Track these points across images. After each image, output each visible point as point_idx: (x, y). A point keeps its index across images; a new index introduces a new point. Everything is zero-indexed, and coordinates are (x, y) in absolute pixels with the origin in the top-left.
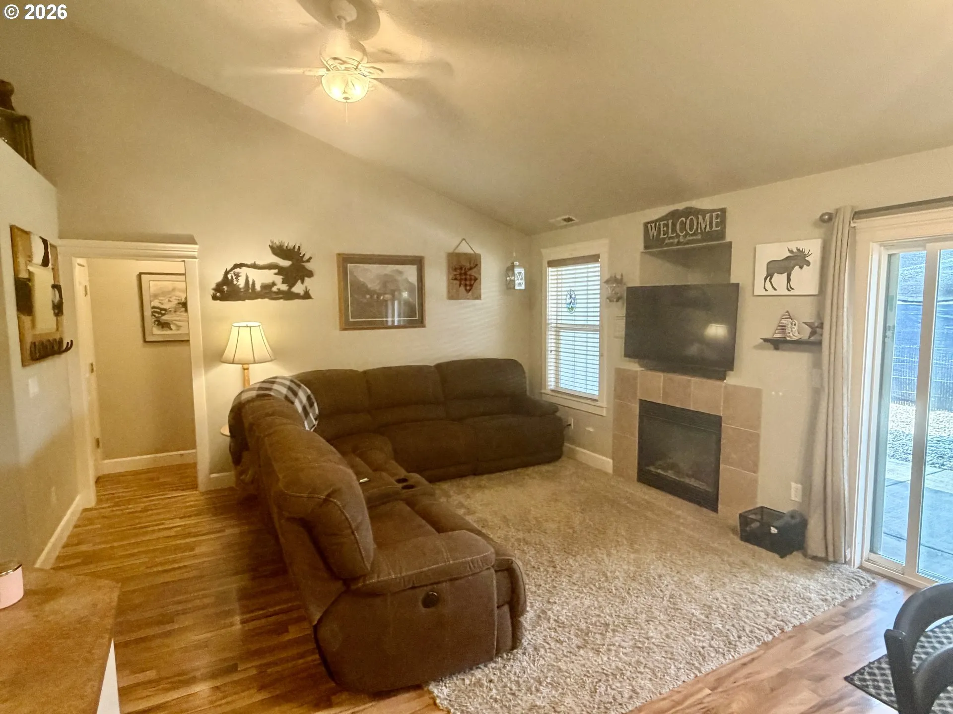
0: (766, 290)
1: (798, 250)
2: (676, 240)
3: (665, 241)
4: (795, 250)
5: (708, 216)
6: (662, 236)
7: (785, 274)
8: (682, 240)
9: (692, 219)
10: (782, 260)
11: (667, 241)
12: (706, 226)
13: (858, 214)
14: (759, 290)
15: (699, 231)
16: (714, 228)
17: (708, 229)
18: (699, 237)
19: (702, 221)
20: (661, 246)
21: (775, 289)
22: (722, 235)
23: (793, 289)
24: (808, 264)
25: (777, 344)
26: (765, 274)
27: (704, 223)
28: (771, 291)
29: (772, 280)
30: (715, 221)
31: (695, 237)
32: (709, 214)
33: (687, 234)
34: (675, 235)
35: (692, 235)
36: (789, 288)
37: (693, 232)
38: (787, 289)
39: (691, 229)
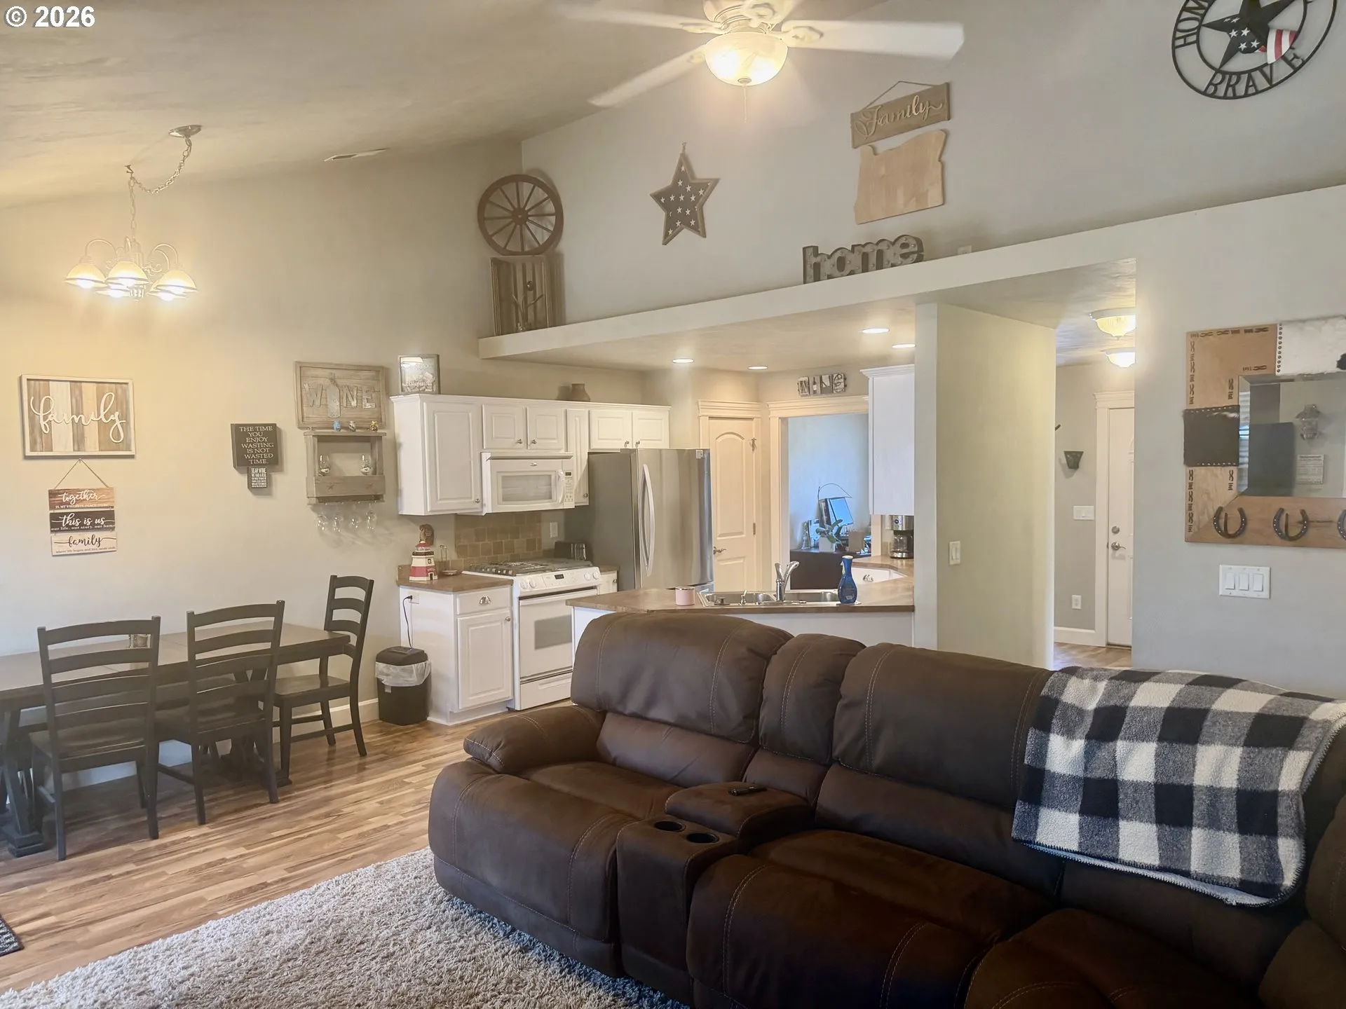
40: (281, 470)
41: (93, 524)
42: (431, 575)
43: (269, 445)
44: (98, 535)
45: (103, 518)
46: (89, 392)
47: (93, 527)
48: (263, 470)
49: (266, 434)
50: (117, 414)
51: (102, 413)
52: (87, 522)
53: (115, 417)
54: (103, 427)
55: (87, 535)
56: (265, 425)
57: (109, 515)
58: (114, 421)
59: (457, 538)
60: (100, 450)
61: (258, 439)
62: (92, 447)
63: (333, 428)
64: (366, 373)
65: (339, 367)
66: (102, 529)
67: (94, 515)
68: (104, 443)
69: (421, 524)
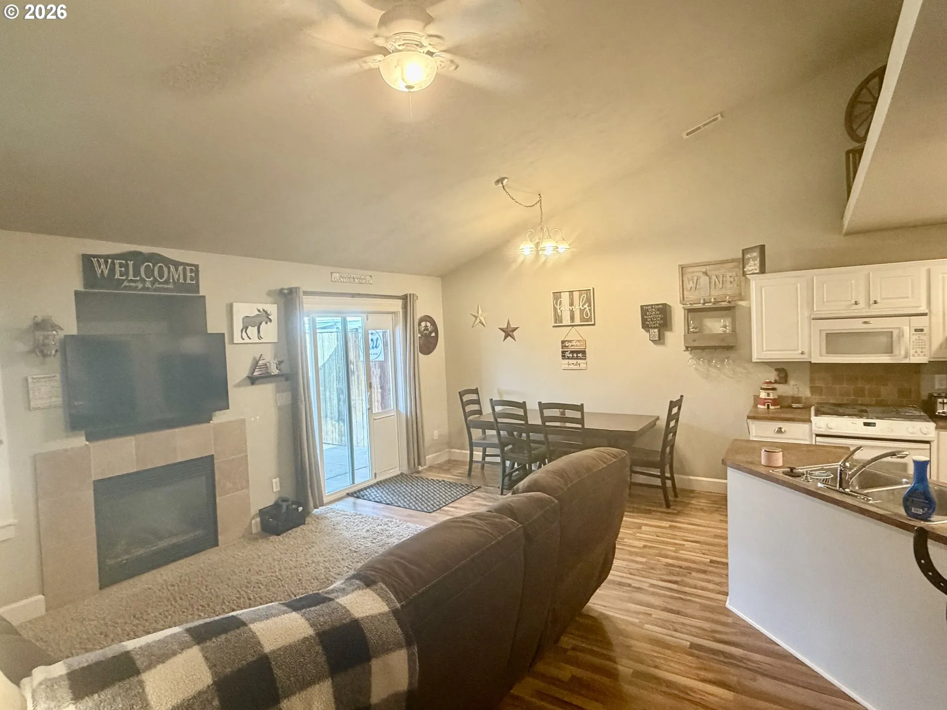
0: (243, 339)
1: (264, 310)
2: (140, 286)
3: (123, 282)
4: (261, 310)
5: (181, 268)
6: (117, 276)
7: (256, 327)
8: (148, 285)
9: (161, 267)
10: (253, 317)
11: (126, 284)
12: (179, 276)
13: (305, 293)
14: (237, 339)
15: (171, 281)
16: (188, 281)
17: (181, 281)
18: (171, 286)
19: (174, 272)
20: (117, 288)
21: (250, 338)
22: (196, 288)
23: (262, 338)
24: (270, 320)
25: (253, 380)
26: (241, 327)
27: (177, 275)
28: (247, 340)
29: (247, 332)
30: (189, 274)
31: (165, 286)
32: (182, 267)
33: (155, 280)
34: (138, 279)
35: (160, 283)
36: (260, 338)
37: (164, 279)
38: (259, 338)
39: (161, 276)
40: (671, 330)
41: (577, 356)
42: (768, 405)
43: (660, 316)
44: (579, 361)
45: (580, 354)
46: (576, 295)
47: (577, 358)
48: (656, 330)
49: (658, 310)
50: (587, 304)
51: (581, 305)
52: (575, 355)
53: (586, 306)
54: (582, 311)
55: (575, 361)
56: (658, 305)
57: (584, 352)
58: (586, 308)
59: (812, 380)
60: (581, 322)
61: (654, 313)
62: (577, 321)
63: (700, 303)
64: (731, 265)
65: (709, 264)
66: (581, 359)
67: (578, 352)
68: (582, 319)
69: (776, 368)
